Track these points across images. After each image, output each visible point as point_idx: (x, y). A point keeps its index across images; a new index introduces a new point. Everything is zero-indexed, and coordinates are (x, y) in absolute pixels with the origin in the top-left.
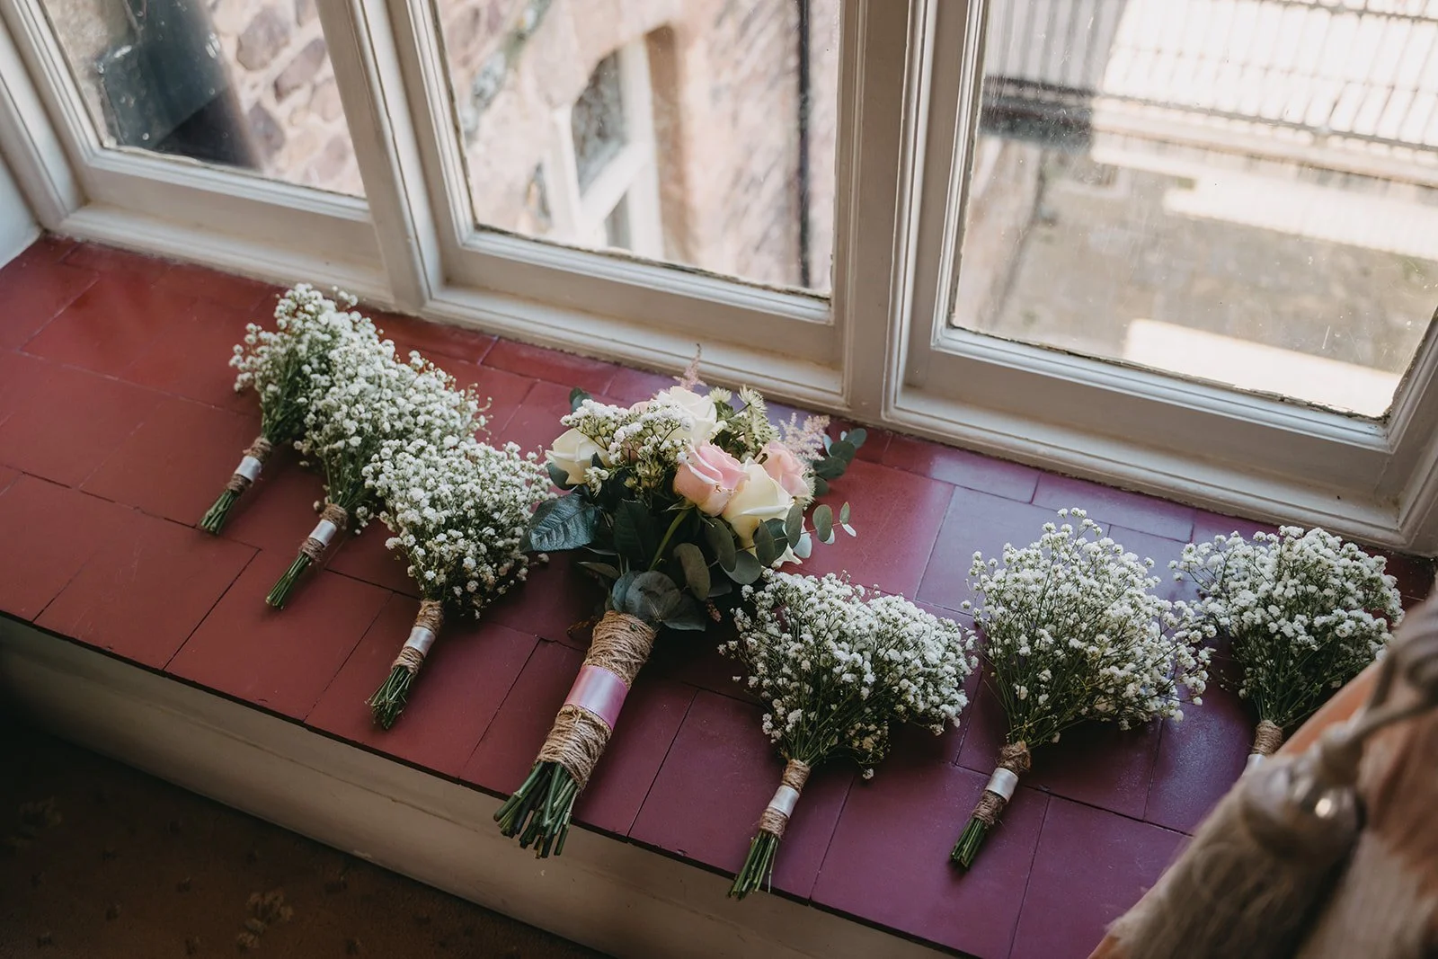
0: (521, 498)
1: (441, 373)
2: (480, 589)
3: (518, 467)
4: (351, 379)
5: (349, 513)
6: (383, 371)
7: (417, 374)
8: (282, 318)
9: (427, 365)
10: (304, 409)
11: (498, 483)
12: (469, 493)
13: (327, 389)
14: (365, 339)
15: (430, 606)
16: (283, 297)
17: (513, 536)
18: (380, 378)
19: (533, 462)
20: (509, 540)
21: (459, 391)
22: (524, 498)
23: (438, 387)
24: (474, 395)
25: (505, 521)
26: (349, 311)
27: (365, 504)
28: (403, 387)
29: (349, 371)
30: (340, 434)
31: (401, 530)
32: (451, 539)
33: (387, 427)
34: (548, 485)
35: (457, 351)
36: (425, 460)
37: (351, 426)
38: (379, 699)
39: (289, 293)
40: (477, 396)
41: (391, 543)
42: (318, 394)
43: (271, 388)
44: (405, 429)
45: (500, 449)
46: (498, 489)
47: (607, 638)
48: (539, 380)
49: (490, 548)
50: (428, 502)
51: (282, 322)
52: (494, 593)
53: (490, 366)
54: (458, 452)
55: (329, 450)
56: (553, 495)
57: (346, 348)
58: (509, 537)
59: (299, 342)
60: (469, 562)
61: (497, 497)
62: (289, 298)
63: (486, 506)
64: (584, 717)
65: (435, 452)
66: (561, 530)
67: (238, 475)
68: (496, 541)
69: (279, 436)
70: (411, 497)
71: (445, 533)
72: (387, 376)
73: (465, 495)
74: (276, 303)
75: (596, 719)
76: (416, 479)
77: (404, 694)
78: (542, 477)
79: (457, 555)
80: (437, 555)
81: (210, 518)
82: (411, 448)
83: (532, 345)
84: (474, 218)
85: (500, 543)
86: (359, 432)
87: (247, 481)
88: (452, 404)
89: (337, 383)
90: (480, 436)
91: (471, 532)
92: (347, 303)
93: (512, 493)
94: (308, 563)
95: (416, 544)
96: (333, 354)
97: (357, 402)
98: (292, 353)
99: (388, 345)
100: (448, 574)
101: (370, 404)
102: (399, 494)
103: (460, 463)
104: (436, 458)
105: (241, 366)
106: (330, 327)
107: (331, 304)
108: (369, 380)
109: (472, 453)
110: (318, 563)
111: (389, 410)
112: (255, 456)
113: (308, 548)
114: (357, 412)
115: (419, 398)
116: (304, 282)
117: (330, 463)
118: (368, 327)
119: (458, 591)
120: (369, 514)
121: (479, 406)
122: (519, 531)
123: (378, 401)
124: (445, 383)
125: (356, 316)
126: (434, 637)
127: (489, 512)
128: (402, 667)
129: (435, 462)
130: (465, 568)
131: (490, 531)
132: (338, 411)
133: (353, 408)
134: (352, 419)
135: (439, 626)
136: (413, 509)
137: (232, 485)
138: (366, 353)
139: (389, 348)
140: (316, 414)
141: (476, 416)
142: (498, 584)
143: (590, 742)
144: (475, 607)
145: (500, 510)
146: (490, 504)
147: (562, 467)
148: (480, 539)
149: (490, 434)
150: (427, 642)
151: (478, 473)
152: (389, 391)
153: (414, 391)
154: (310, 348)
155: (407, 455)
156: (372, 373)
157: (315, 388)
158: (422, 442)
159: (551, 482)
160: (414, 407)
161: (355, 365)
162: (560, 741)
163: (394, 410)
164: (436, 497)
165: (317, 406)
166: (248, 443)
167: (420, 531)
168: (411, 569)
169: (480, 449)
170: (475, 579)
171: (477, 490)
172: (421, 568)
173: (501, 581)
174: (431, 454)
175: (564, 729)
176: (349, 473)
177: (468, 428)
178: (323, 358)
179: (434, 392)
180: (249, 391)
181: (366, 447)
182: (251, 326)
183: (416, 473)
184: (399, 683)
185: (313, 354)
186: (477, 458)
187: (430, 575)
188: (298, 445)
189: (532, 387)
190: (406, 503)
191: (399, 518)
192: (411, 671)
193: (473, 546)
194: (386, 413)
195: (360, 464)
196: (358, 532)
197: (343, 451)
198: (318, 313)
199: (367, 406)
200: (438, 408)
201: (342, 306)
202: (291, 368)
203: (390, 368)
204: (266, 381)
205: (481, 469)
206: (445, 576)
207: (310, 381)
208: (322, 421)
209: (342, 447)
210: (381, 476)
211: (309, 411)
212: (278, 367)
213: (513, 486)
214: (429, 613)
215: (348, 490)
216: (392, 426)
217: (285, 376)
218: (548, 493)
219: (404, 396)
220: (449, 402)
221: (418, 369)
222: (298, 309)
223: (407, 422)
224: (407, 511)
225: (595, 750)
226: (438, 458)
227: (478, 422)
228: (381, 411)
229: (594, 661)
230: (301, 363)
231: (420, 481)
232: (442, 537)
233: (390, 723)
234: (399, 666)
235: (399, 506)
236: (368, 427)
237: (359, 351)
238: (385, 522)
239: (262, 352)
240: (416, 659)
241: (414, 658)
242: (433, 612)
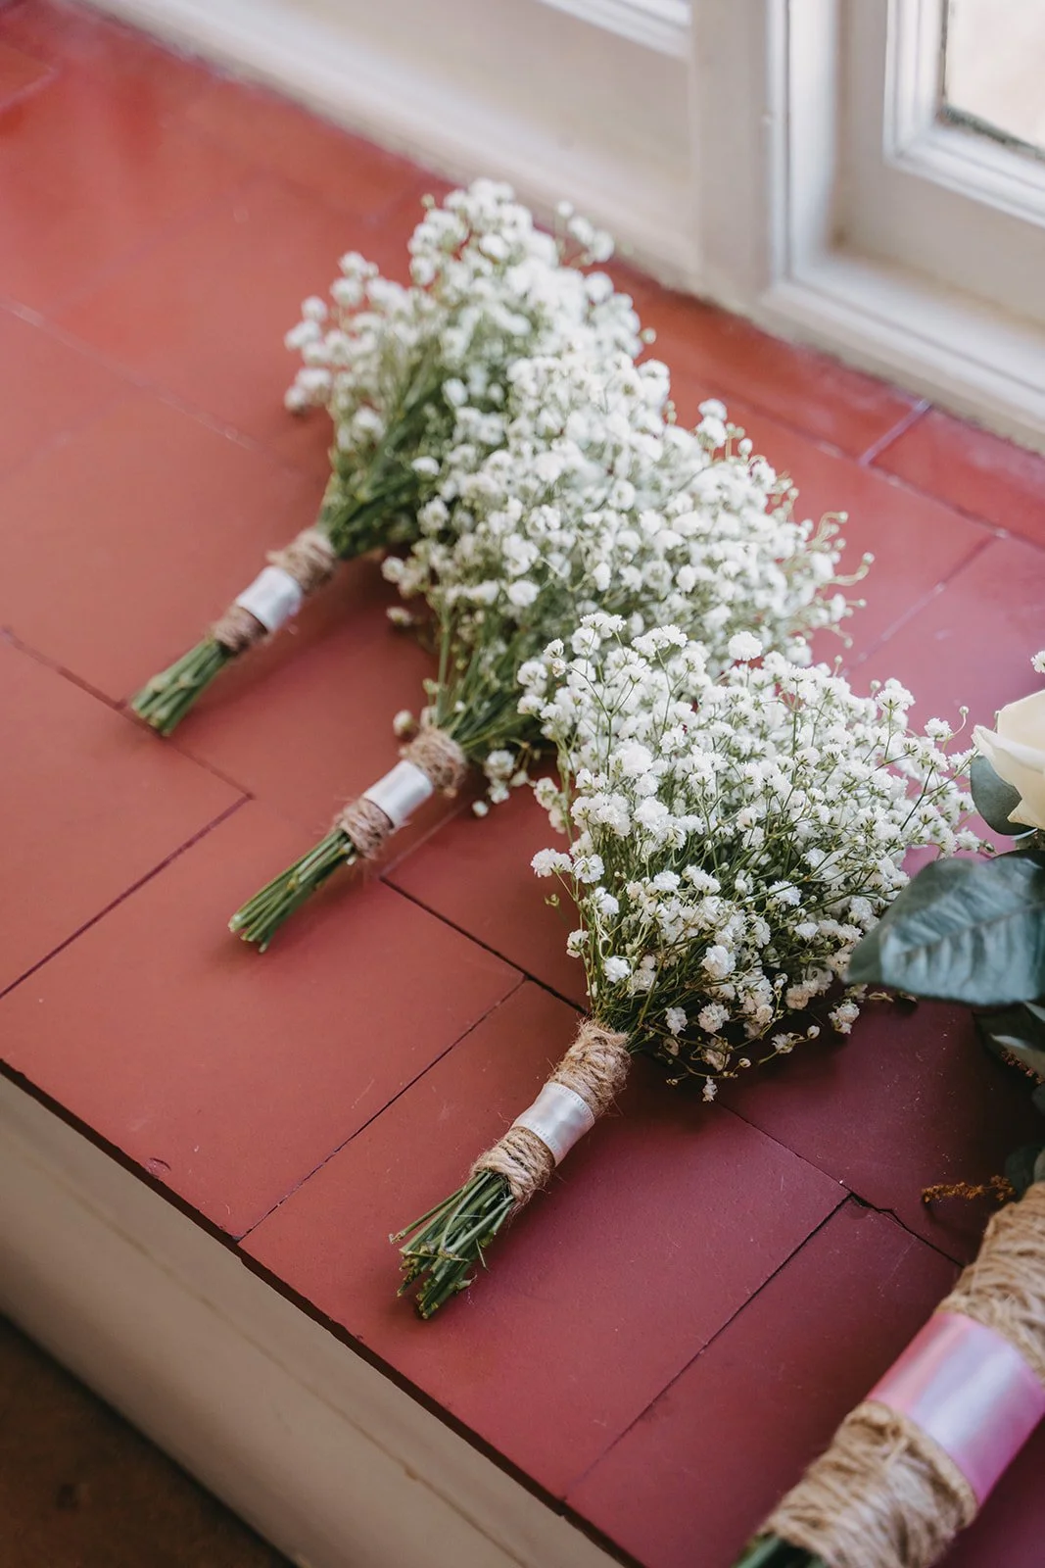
0: (885, 830)
1: (765, 470)
2: (733, 1030)
3: (896, 750)
4: (551, 437)
5: (470, 761)
6: (627, 435)
7: (707, 458)
8: (425, 255)
9: (735, 443)
10: (425, 487)
11: (837, 775)
12: (759, 786)
13: (488, 450)
14: (608, 346)
15: (600, 1040)
16: (440, 205)
17: (843, 917)
18: (617, 451)
19: (938, 745)
20: (830, 926)
21: (798, 522)
22: (893, 831)
23: (750, 502)
24: (832, 539)
25: (832, 875)
26: (587, 271)
27: (512, 748)
28: (666, 483)
29: (550, 419)
30: (492, 569)
31: (576, 833)
32: (690, 889)
33: (602, 577)
34: (962, 807)
35: (820, 418)
36: (675, 677)
37: (521, 554)
38: (423, 1241)
39: (455, 199)
40: (841, 543)
41: (545, 861)
42: (465, 459)
43: (366, 419)
44: (646, 589)
45: (861, 690)
46: (832, 793)
47: (1022, 1254)
48: (1002, 534)
49: (779, 935)
50: (653, 785)
51: (423, 267)
52: (765, 1044)
53: (890, 471)
54: (758, 675)
55: (459, 598)
56: (969, 837)
57: (551, 362)
58: (833, 916)
59: (452, 323)
60: (719, 959)
61: (825, 814)
62: (453, 211)
63: (792, 828)
64: (912, 1451)
65: (701, 665)
66: (967, 942)
67: (243, 609)
68: (798, 920)
69: (355, 538)
70: (619, 762)
71: (679, 871)
72: (633, 450)
73: (749, 790)
74: (419, 216)
75: (946, 1469)
76: (642, 721)
77: (485, 1242)
78: (952, 784)
79: (693, 933)
80: (646, 921)
81: (156, 695)
82: (646, 643)
83: (1008, 442)
84: (942, 91)
85: (807, 930)
86: (539, 573)
87: (261, 629)
88: (775, 551)
89: (513, 443)
90: (823, 645)
91: (741, 884)
92: (585, 249)
93: (865, 813)
94: (344, 857)
95: (600, 883)
96: (520, 371)
97: (549, 498)
98: (430, 346)
99: (653, 375)
100: (663, 974)
101: (579, 511)
102: (595, 745)
103: (757, 705)
104: (701, 679)
105: (313, 351)
106: (531, 303)
107: (545, 247)
108: (593, 450)
109: (790, 688)
110: (371, 861)
111: (618, 535)
112: (290, 571)
113: (355, 821)
114: (541, 524)
115: (693, 522)
116: (497, 177)
117: (455, 627)
118: (622, 320)
119: (676, 1019)
120: (515, 772)
121: (838, 569)
122: (861, 908)
123: (597, 509)
124: (770, 496)
125: (600, 284)
126: (590, 1121)
127: (800, 844)
128: (496, 1176)
129: (697, 688)
130: (703, 970)
131: (787, 893)
132: (500, 510)
133: (535, 512)
134: (527, 537)
135: (610, 1095)
136: (616, 795)
137: (225, 630)
138: (595, 384)
139: (656, 381)
140: (452, 505)
141: (827, 592)
142: (779, 1028)
143: (915, 1525)
144: (710, 1069)
145: (828, 842)
146: (805, 828)
147: (1011, 778)
148: (760, 906)
149: (849, 643)
150: (572, 1129)
151: (795, 742)
152: (628, 489)
153: (689, 502)
154: (478, 338)
155: (633, 656)
156: (599, 436)
157: (465, 441)
158: (673, 634)
159: (970, 804)
160: (680, 541)
161: (566, 405)
162: (837, 1497)
163: (632, 540)
164: (679, 776)
165: (457, 483)
166: (285, 536)
167: (615, 849)
168: (576, 937)
169: (814, 681)
170: (726, 1002)
171: (781, 783)
172: (600, 944)
173: (790, 1021)
174: (691, 667)
175: (854, 1465)
176: (491, 665)
177: (797, 617)
178: (497, 373)
179: (737, 513)
180: (314, 418)
181: (546, 610)
182: (353, 261)
183: (647, 704)
184: (481, 1212)
185: (479, 358)
186: (801, 702)
187: (616, 968)
188: (393, 570)
189: (981, 546)
190: (603, 775)
191: (579, 804)
192: (517, 1191)
193: (737, 921)
194: (608, 542)
195: (523, 649)
196: (480, 808)
197: (492, 609)
198: (511, 261)
199: (570, 513)
200: (735, 556)
201: (572, 256)
202: (420, 379)
203: (644, 431)
204: (362, 398)
205: (805, 734)
206: (653, 976)
207: (453, 424)
208: (462, 524)
209: (490, 600)
210: (561, 693)
211: (436, 494)
212: (394, 371)
213: (873, 792)
214: (593, 1058)
215: (480, 704)
216: (617, 576)
217: (402, 397)
218: (955, 831)
219: (661, 508)
220: (767, 547)
221: (712, 447)
222: (465, 243)
223: (656, 577)
224: (599, 796)
225: (924, 1549)
226: (705, 680)
227: (829, 609)
228: (598, 535)
229: (973, 1305)
230: (443, 374)
231: (650, 727)
232: (668, 880)
233: (435, 1306)
234: (491, 1170)
235: (584, 777)
236: (560, 568)
237: (580, 375)
238: (546, 804)
239: (366, 329)
240: (535, 1164)
241: (532, 1161)
242: (604, 1059)
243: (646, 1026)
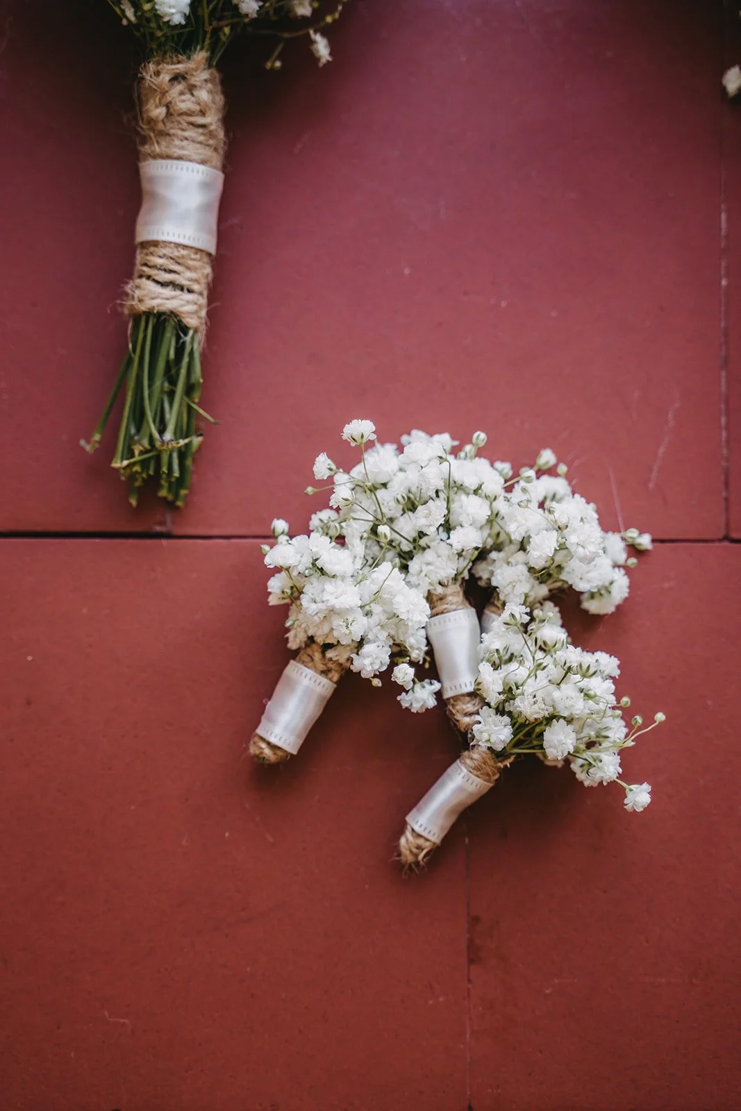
240: (193, 275)
241: (189, 274)
242: (193, 99)
243: (215, 23)
